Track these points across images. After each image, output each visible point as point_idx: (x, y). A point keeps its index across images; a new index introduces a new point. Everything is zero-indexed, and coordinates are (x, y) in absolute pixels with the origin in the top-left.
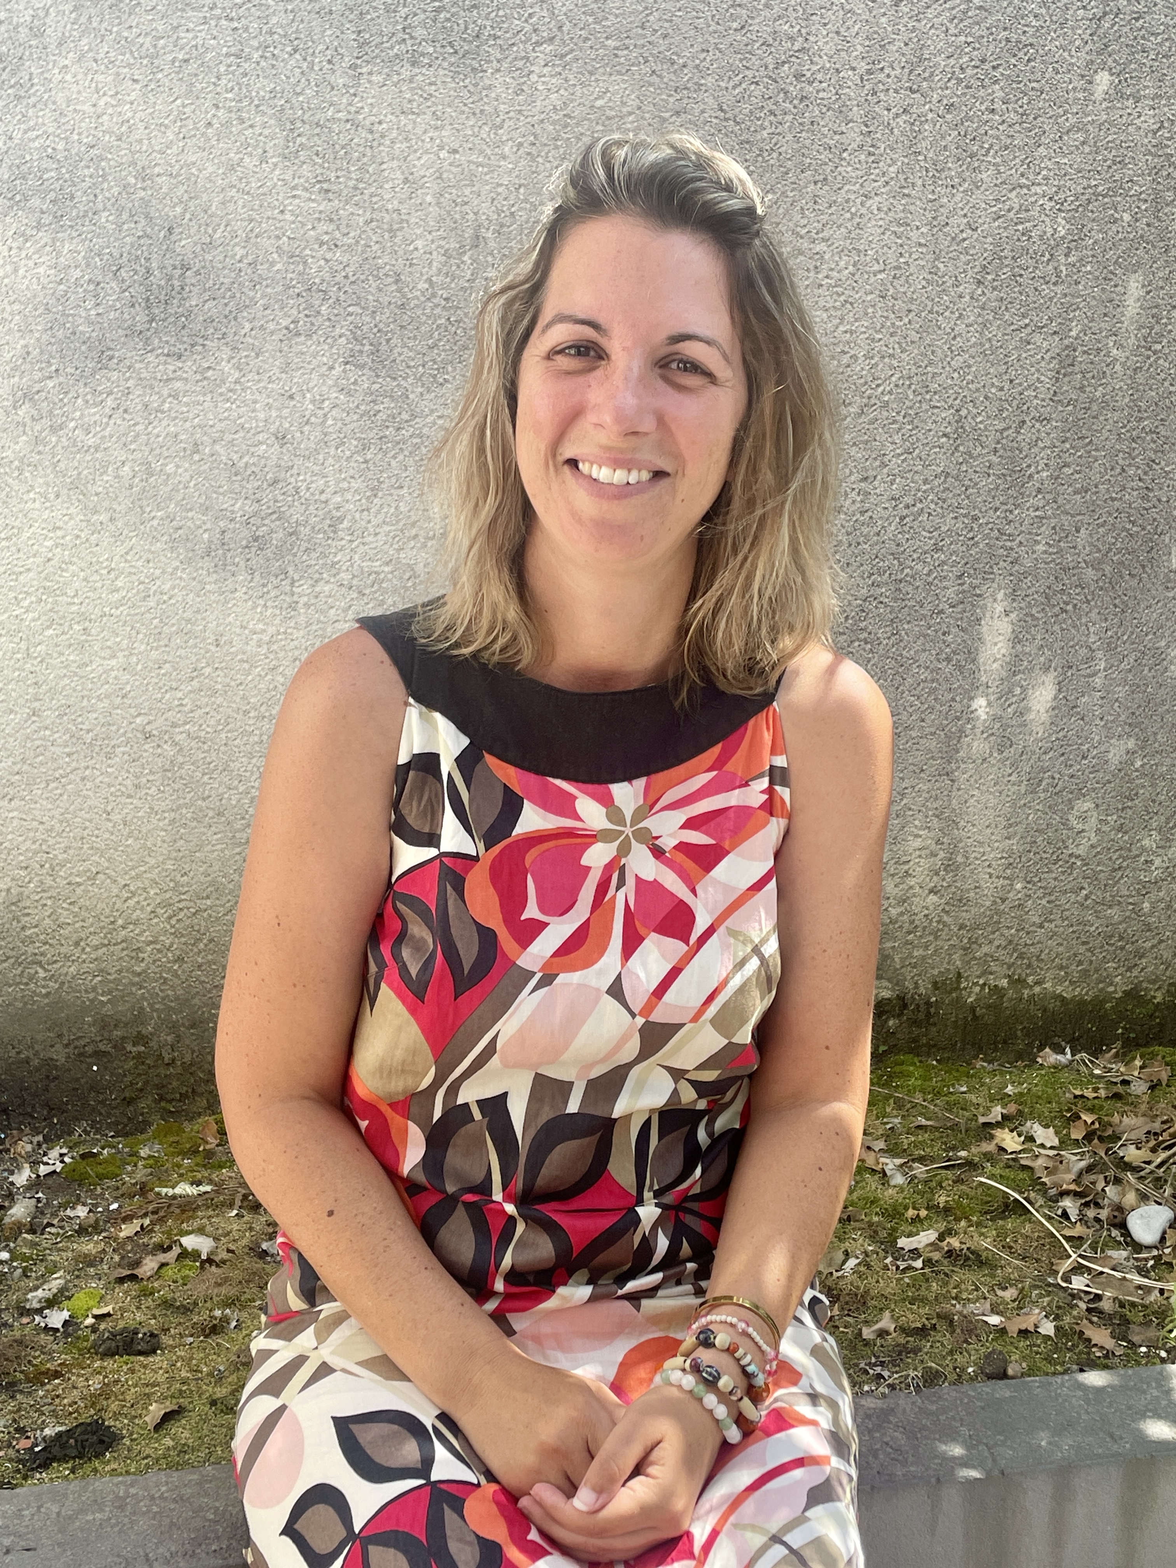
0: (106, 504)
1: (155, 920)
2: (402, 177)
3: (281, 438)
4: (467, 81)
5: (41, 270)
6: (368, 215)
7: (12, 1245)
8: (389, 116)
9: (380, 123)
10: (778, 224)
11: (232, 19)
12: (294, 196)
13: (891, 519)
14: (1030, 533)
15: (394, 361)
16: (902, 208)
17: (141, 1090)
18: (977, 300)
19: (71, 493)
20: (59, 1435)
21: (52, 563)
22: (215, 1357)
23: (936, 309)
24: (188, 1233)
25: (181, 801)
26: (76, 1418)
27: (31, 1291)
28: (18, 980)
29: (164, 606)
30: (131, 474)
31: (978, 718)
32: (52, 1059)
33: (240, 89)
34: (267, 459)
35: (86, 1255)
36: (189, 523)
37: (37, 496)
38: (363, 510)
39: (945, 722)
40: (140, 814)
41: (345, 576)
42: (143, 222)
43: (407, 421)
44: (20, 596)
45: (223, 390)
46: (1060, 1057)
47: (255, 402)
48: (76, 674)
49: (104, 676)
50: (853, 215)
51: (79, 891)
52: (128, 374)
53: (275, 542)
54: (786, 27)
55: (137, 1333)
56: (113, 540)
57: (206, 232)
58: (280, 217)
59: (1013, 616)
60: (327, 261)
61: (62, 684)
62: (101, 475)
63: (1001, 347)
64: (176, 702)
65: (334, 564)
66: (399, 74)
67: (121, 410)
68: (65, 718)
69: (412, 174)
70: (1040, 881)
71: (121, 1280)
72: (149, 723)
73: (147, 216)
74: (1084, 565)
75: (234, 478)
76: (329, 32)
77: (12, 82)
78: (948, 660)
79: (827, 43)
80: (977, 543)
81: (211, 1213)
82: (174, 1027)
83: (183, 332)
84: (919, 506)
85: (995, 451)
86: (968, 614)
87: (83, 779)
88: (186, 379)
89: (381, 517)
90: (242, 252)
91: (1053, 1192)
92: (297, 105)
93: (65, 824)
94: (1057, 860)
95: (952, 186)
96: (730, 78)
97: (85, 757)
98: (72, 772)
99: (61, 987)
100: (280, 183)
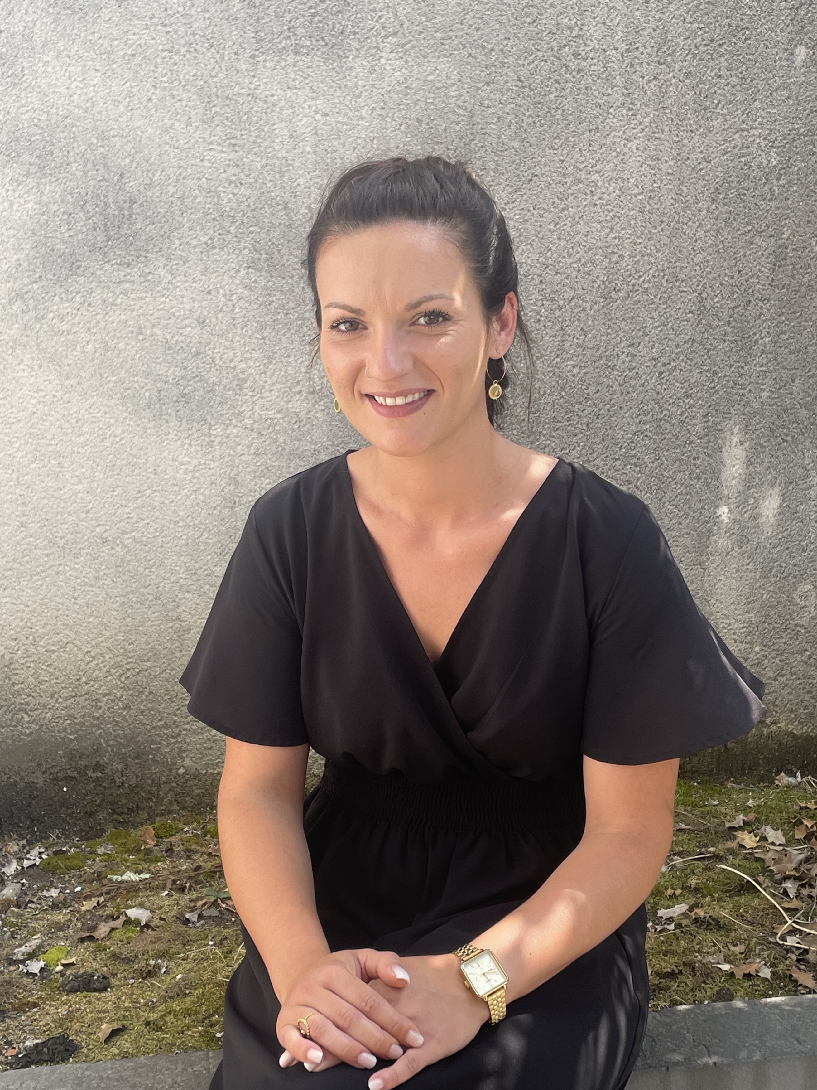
0: (75, 372)
1: (110, 678)
2: (289, 134)
3: (202, 322)
4: (335, 65)
5: (30, 205)
6: (264, 161)
7: (3, 916)
8: (279, 91)
9: (272, 95)
10: (563, 161)
11: (166, 25)
12: (211, 149)
13: (652, 374)
14: (757, 383)
15: (284, 265)
16: (654, 147)
17: (99, 806)
18: (712, 213)
19: (50, 364)
20: (36, 1046)
21: (36, 415)
22: (149, 993)
23: (681, 220)
24: (131, 907)
25: (129, 589)
26: (48, 1035)
27: (17, 947)
28: (9, 723)
29: (117, 446)
30: (94, 350)
31: (722, 521)
32: (33, 783)
33: (172, 74)
34: (191, 337)
35: (57, 923)
36: (135, 385)
37: (26, 367)
38: (261, 374)
39: (697, 525)
40: (98, 599)
41: (248, 422)
42: (102, 170)
43: (293, 309)
44: (13, 440)
46: (791, 780)
47: (183, 296)
48: (53, 496)
49: (73, 497)
50: (619, 154)
51: (54, 656)
52: (91, 279)
53: (197, 397)
54: (566, 20)
55: (93, 977)
56: (80, 398)
57: (147, 176)
58: (201, 164)
59: (746, 445)
60: (234, 195)
61: (43, 503)
62: (72, 351)
63: (731, 247)
64: (126, 516)
65: (240, 413)
66: (286, 61)
67: (86, 304)
68: (45, 528)
70: (774, 644)
71: (82, 940)
72: (105, 532)
73: (105, 166)
74: (798, 406)
75: (168, 352)
76: (235, 33)
77: (10, 73)
78: (698, 478)
79: (596, 31)
80: (717, 391)
81: (149, 893)
82: (123, 758)
83: (131, 248)
84: (673, 364)
85: (729, 323)
86: (713, 444)
87: (57, 573)
88: (133, 282)
89: (274, 379)
90: (173, 190)
91: (778, 877)
92: (212, 85)
93: (44, 607)
94: (786, 629)
95: (692, 131)
96: (526, 57)
97: (59, 557)
98: (49, 568)
99: (40, 728)
100: (200, 140)
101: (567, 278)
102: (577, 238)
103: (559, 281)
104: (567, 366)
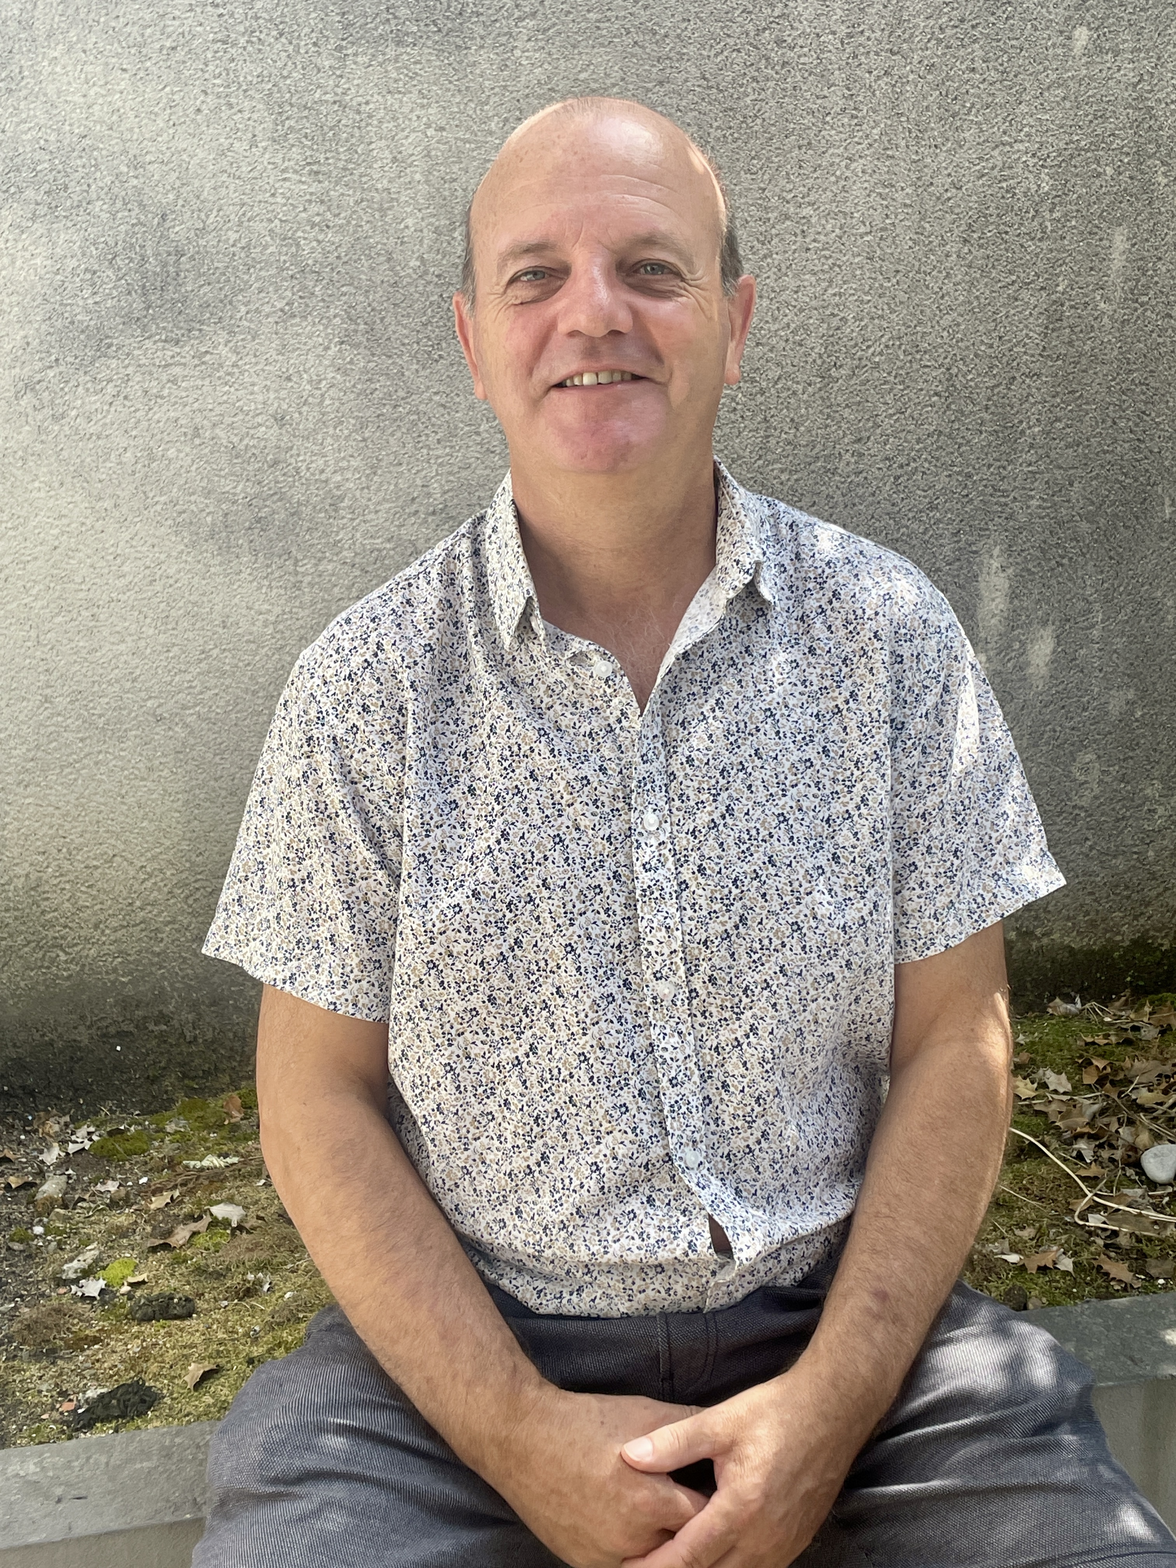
0: (110, 491)
1: (172, 901)
2: (390, 156)
3: (280, 420)
4: (452, 59)
5: (38, 261)
6: (358, 196)
7: (45, 1220)
8: (376, 96)
9: (367, 103)
10: (764, 190)
12: (285, 179)
13: (886, 479)
14: (1023, 488)
15: (389, 339)
16: (886, 169)
17: (164, 1068)
18: (964, 258)
19: (75, 481)
20: (102, 1396)
21: (58, 551)
22: (250, 1318)
23: (923, 269)
24: (217, 1203)
25: (194, 783)
26: (117, 1381)
27: (66, 1262)
28: (39, 964)
29: (170, 590)
30: (133, 461)
32: (75, 1041)
33: (228, 74)
34: (266, 440)
35: (118, 1227)
36: (193, 507)
37: (42, 485)
38: (363, 489)
40: (154, 796)
41: (347, 555)
42: (137, 211)
43: (403, 399)
44: (28, 585)
45: (221, 374)
46: (1069, 1006)
47: (253, 385)
48: (86, 660)
49: (114, 661)
50: (838, 178)
51: (97, 874)
52: (127, 362)
53: (277, 523)
55: (172, 1299)
56: (118, 526)
57: (199, 218)
58: (271, 200)
59: (1010, 571)
60: (319, 242)
61: (74, 669)
62: (104, 461)
63: (989, 304)
64: (186, 685)
65: (336, 542)
66: (384, 54)
67: (121, 397)
68: (77, 703)
69: (400, 153)
71: (154, 1250)
72: (159, 706)
73: (141, 204)
74: (1077, 518)
75: (235, 461)
76: (313, 15)
77: (3, 76)
80: (972, 499)
81: (239, 1183)
82: (194, 1006)
83: (180, 318)
84: (913, 465)
85: (987, 408)
86: (965, 571)
87: (96, 763)
88: (185, 365)
89: (381, 495)
90: (237, 236)
91: (1067, 1135)
92: (284, 88)
93: (80, 809)
95: (936, 146)
96: (712, 46)
97: (98, 742)
98: (86, 756)
99: (82, 970)
100: (270, 166)
101: (771, 351)
102: (784, 297)
103: (761, 354)
104: (772, 470)
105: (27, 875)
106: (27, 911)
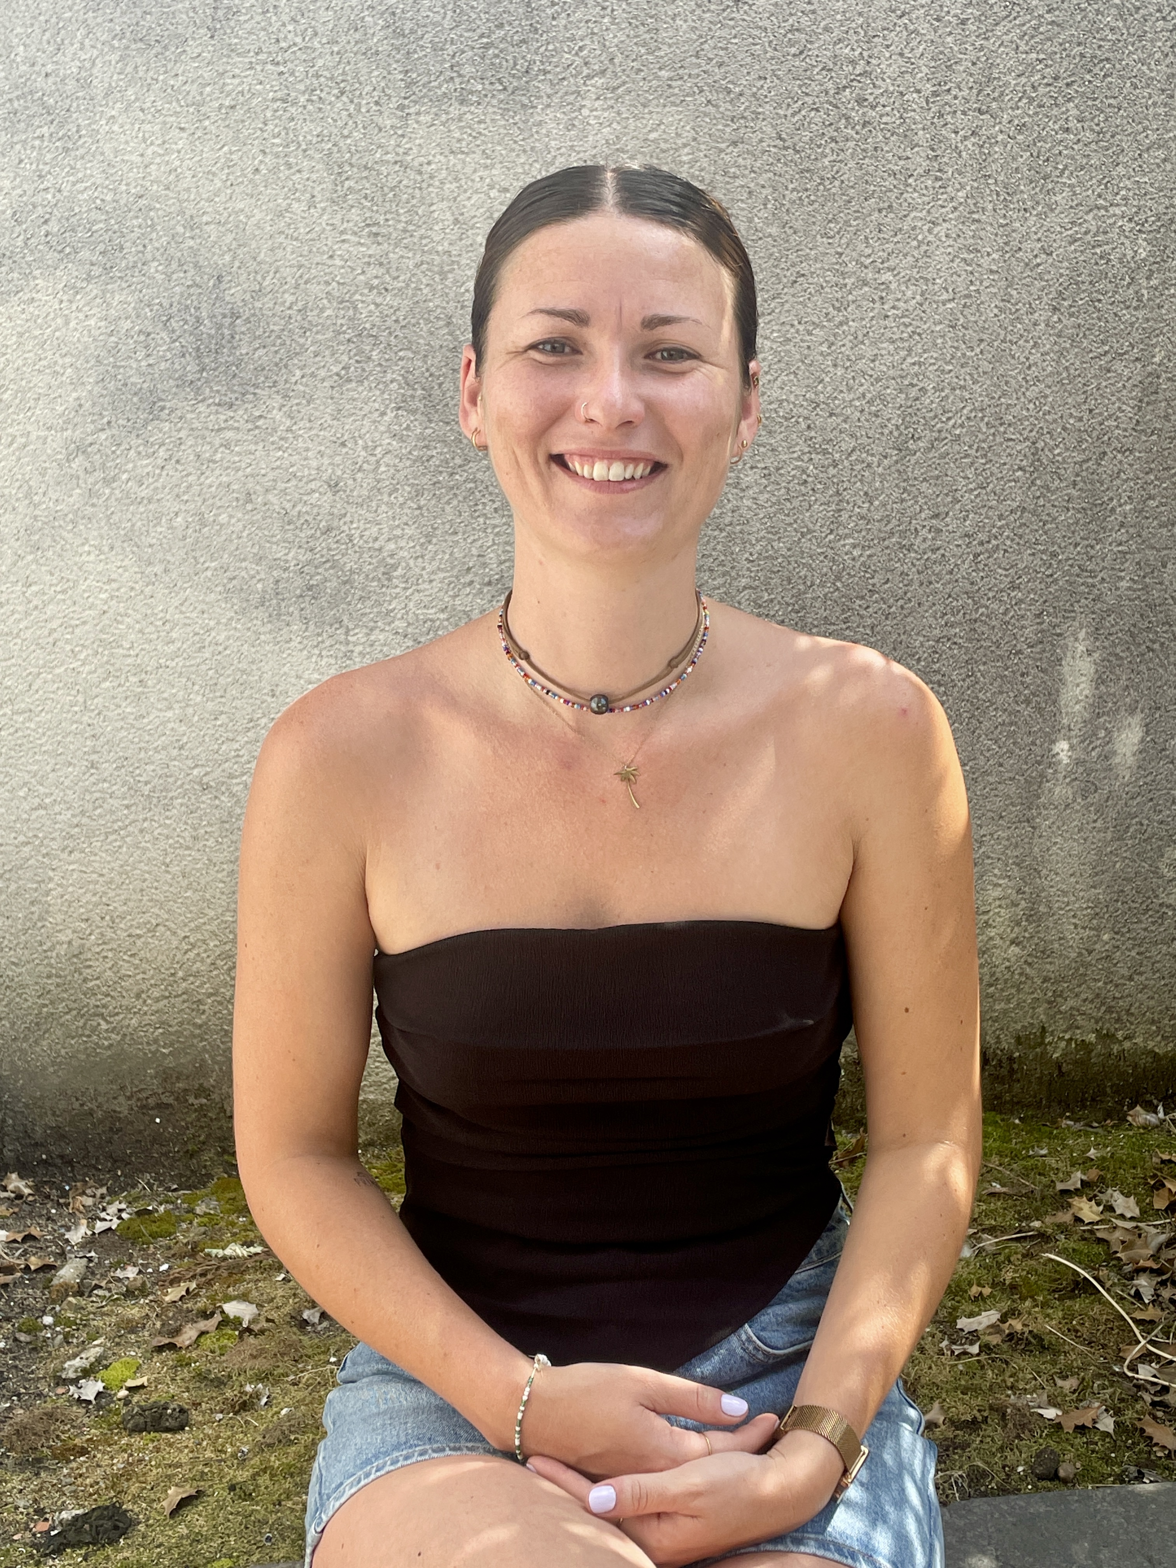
0: (160, 555)
1: (215, 973)
2: (451, 218)
3: (334, 486)
4: (517, 118)
5: (92, 322)
6: (418, 258)
7: (58, 1308)
8: (438, 157)
9: (429, 163)
10: (841, 254)
11: (278, 64)
12: (343, 241)
13: (965, 556)
14: (1113, 569)
15: (447, 405)
16: (971, 234)
17: (204, 1143)
18: (1053, 327)
19: (125, 545)
20: (76, 1518)
21: (107, 615)
22: (241, 1436)
23: (1009, 337)
24: (232, 1299)
26: (95, 1500)
27: (69, 1359)
28: (80, 1031)
29: (219, 657)
30: (185, 525)
31: (1060, 762)
32: (115, 1111)
33: (287, 134)
34: (320, 507)
35: (129, 1321)
36: (243, 573)
37: (92, 549)
38: (417, 557)
39: (1025, 767)
40: (198, 866)
41: (400, 625)
42: (192, 272)
43: (460, 466)
44: (77, 649)
45: (275, 438)
46: (1151, 1118)
47: (307, 450)
48: (133, 726)
49: (161, 727)
50: (920, 243)
51: (139, 943)
52: (179, 425)
53: (329, 591)
54: (847, 51)
55: (167, 1409)
56: (167, 591)
57: (255, 280)
58: (330, 262)
59: (1096, 655)
60: (377, 305)
61: (119, 736)
62: (155, 526)
63: (1079, 376)
64: (233, 753)
65: (389, 612)
66: (447, 113)
67: (173, 461)
68: (123, 770)
69: (462, 214)
70: (1129, 931)
71: (160, 1349)
72: (205, 775)
73: (196, 265)
74: (1171, 602)
75: (287, 527)
76: (376, 73)
77: (61, 134)
78: (1027, 702)
79: (890, 65)
80: (1056, 580)
81: (259, 1276)
83: (234, 382)
84: (994, 542)
85: (1075, 484)
86: (1048, 655)
87: (141, 831)
88: (238, 429)
89: (435, 564)
90: (292, 299)
91: (1128, 1269)
92: (344, 148)
93: (124, 876)
94: (1147, 910)
95: (1025, 210)
96: (789, 105)
97: (144, 809)
98: (130, 824)
99: (123, 1039)
100: (329, 228)
101: (845, 421)
102: (861, 365)
103: (834, 425)
104: (844, 546)
105: (70, 943)
106: (69, 978)
